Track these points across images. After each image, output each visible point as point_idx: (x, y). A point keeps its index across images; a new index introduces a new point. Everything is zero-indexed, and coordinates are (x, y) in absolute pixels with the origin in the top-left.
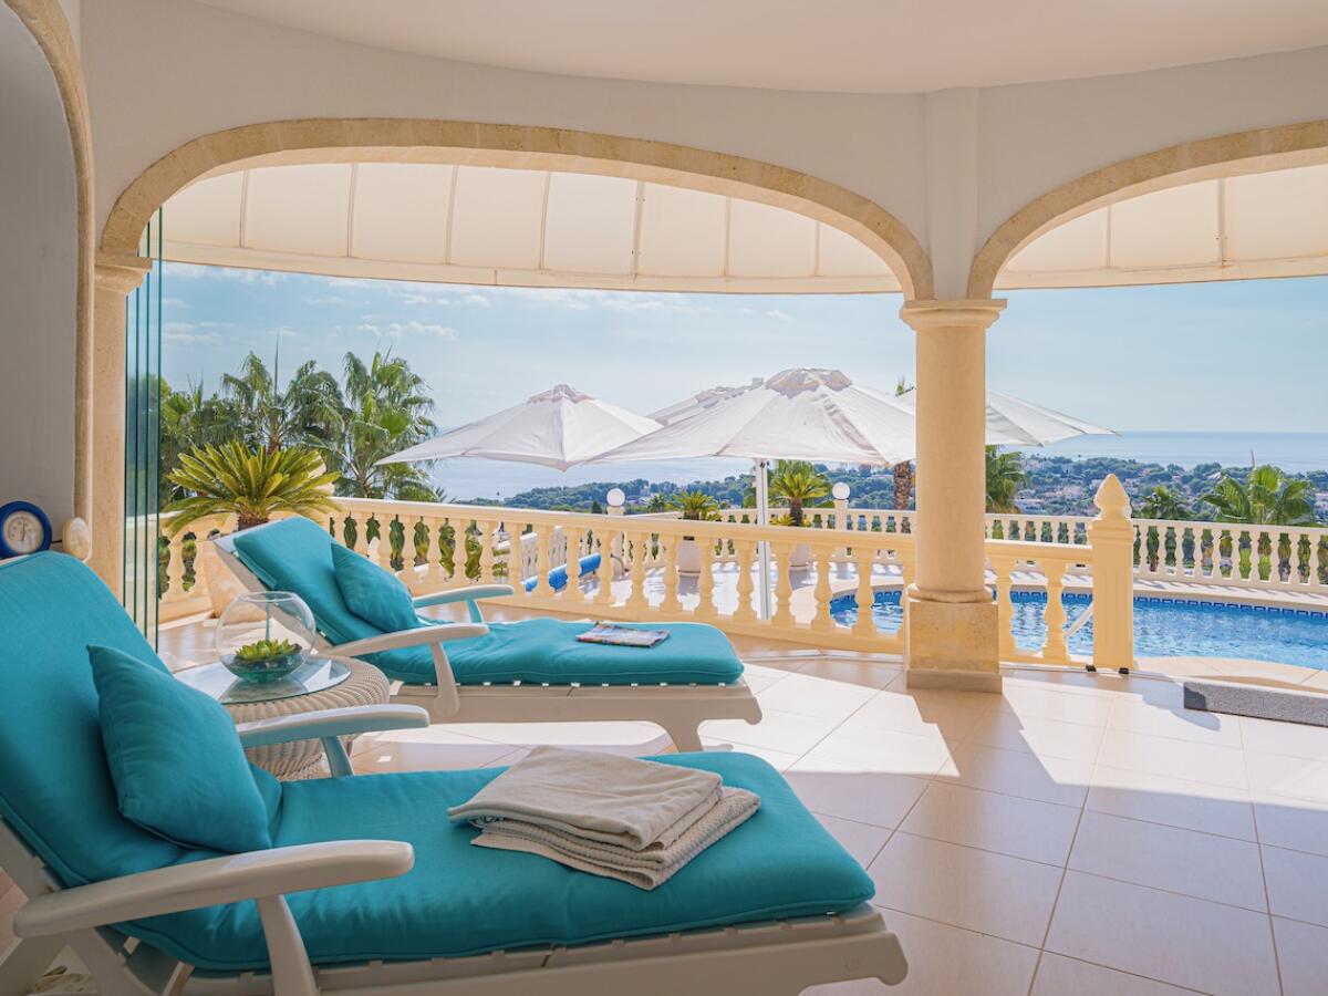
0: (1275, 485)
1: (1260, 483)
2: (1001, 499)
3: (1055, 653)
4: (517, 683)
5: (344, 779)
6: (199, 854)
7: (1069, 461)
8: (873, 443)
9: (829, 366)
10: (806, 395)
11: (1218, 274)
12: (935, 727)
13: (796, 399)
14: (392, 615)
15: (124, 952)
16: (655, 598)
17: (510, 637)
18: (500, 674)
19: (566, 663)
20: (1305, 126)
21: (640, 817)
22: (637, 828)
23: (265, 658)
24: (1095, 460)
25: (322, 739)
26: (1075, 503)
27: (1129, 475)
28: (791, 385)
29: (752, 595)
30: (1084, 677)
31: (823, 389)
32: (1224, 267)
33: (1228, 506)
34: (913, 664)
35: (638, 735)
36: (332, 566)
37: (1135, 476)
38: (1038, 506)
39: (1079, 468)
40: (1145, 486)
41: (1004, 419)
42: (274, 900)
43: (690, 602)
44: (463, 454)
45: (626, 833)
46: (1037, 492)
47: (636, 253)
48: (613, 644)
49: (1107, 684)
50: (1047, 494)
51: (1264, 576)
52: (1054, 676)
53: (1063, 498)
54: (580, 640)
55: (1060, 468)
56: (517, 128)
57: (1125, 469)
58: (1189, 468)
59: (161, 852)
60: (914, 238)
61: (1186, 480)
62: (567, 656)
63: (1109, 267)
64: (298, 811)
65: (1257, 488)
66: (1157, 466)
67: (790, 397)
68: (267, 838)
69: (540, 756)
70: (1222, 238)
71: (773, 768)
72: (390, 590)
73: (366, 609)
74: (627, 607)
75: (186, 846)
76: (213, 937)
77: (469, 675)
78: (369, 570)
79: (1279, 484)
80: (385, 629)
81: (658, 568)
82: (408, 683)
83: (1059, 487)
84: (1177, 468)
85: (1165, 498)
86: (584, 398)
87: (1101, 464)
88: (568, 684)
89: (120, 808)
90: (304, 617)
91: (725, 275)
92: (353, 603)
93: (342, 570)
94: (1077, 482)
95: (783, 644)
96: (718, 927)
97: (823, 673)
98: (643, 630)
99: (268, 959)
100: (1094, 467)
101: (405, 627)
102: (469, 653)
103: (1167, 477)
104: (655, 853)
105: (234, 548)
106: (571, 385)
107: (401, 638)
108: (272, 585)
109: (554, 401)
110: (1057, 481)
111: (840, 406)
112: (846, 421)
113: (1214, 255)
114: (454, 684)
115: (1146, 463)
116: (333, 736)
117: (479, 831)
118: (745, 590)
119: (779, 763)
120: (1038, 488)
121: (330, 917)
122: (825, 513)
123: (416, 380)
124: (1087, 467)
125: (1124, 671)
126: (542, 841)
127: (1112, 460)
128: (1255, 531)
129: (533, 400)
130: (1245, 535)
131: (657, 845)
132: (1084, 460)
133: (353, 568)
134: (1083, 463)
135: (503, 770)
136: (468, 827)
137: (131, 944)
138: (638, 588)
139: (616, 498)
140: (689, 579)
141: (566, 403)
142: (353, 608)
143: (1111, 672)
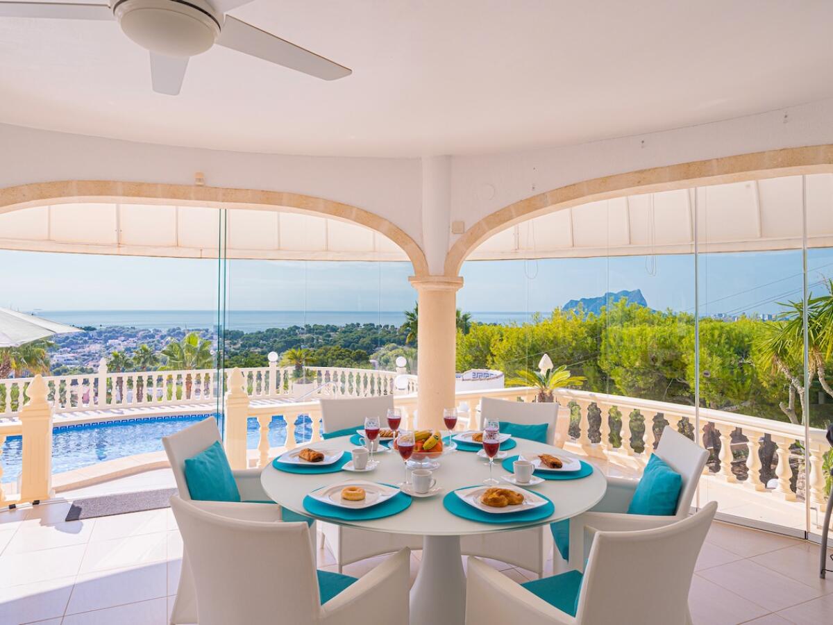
0: (196, 343)
1: (189, 343)
2: (33, 362)
7: (94, 329)
11: (119, 251)
24: (110, 328)
26: (97, 355)
27: (131, 336)
30: (7, 514)
32: (119, 247)
33: (173, 356)
37: (135, 336)
38: (72, 358)
39: (100, 333)
40: (140, 342)
46: (72, 349)
50: (79, 351)
51: (179, 397)
53: (89, 352)
55: (88, 333)
57: (129, 333)
58: (164, 331)
61: (162, 337)
63: (49, 240)
65: (187, 345)
66: (148, 330)
70: (119, 231)
79: (198, 342)
83: (87, 345)
84: (158, 331)
85: (146, 351)
87: (114, 330)
94: (99, 341)
100: (110, 332)
103: (152, 336)
110: (86, 342)
113: (115, 240)
115: (142, 329)
120: (73, 347)
124: (105, 332)
125: (36, 503)
127: (121, 327)
128: (184, 373)
132: (103, 328)
134: (103, 330)
143: (28, 505)
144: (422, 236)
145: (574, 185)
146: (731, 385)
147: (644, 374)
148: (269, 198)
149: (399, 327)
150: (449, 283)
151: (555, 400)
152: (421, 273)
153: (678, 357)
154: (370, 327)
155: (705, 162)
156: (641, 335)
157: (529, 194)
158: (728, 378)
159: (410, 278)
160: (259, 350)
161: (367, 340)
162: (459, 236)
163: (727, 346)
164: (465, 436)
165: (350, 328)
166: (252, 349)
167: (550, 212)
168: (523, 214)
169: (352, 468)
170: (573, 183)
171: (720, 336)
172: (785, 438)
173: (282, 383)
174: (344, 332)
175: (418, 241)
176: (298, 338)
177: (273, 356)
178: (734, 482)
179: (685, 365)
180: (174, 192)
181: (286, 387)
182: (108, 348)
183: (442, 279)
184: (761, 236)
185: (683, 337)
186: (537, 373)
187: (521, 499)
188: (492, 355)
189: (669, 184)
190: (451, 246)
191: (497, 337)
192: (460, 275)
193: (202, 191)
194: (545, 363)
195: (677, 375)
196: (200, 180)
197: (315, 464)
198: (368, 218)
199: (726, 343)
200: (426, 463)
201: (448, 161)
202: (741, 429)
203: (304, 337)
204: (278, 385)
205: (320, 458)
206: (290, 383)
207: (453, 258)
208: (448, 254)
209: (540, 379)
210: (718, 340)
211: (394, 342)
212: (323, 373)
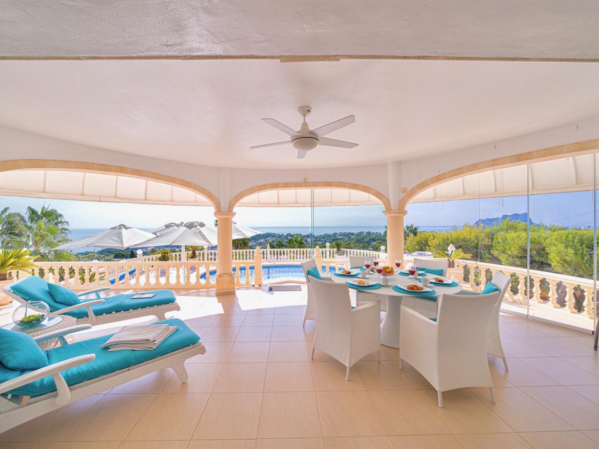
2: (245, 244)
3: (248, 283)
4: (114, 312)
5: (66, 346)
6: (28, 372)
8: (210, 241)
9: (200, 221)
10: (194, 228)
11: (277, 206)
12: (220, 304)
13: (192, 230)
14: (71, 301)
15: (8, 399)
16: (153, 281)
17: (110, 301)
18: (108, 311)
19: (128, 305)
20: (287, 183)
21: (150, 336)
22: (150, 338)
23: (32, 320)
24: (267, 233)
25: (58, 338)
27: (273, 236)
28: (190, 226)
29: (180, 278)
30: (252, 288)
31: (198, 227)
32: (278, 204)
33: (290, 244)
34: (217, 291)
35: (149, 319)
36: (48, 290)
37: (275, 237)
38: (255, 244)
39: (264, 235)
40: (277, 239)
41: (241, 232)
42: (57, 374)
43: (163, 280)
44: (87, 246)
45: (147, 340)
47: (146, 194)
48: (141, 298)
49: (257, 289)
50: (257, 241)
51: (294, 259)
52: (248, 288)
53: (260, 242)
54: (132, 299)
56: (109, 165)
58: (285, 234)
59: (17, 373)
60: (216, 198)
61: (285, 237)
62: (128, 304)
63: (258, 203)
64: (54, 356)
65: (295, 240)
66: (279, 234)
67: (190, 229)
68: (47, 363)
69: (124, 329)
70: (278, 199)
71: (181, 320)
72: (70, 294)
73: (63, 301)
74: (145, 285)
75: (23, 370)
76: (38, 388)
77: (98, 313)
78: (61, 289)
79: (299, 239)
80: (70, 305)
81: (153, 270)
82: (77, 318)
84: (283, 235)
85: (279, 242)
86: (129, 228)
88: (129, 310)
89: (5, 365)
90: (45, 307)
91: (172, 200)
92: (58, 300)
93: (53, 290)
94: (263, 238)
95: (187, 289)
96: (168, 353)
97: (198, 295)
98: (150, 293)
99: (56, 388)
101: (76, 303)
102: (98, 307)
103: (281, 237)
104: (154, 342)
105: (10, 289)
106: (125, 224)
107: (76, 307)
108: (27, 299)
109: (119, 229)
110: (259, 239)
111: (202, 232)
112: (204, 235)
113: (277, 201)
114: (94, 316)
115: (277, 234)
116: (61, 336)
117: (110, 348)
118: (178, 277)
119: (182, 319)
120: (255, 240)
121: (73, 375)
122: (201, 252)
123: (60, 216)
125: (260, 285)
126: (127, 347)
127: (271, 233)
128: (295, 250)
129: (112, 229)
130: (294, 251)
131: (155, 341)
132: (265, 233)
133: (57, 289)
135: (114, 334)
136: (106, 348)
137: (10, 396)
138: (148, 278)
139: (139, 252)
140: (163, 273)
141: (123, 230)
142: (58, 301)
143: (257, 286)
144: (388, 195)
145: (459, 169)
146: (581, 266)
147: (521, 257)
148: (328, 184)
149: (383, 233)
150: (400, 213)
151: (456, 266)
152: (388, 210)
153: (544, 249)
154: (369, 233)
155: (529, 153)
156: (519, 237)
157: (437, 174)
158: (578, 261)
159: (383, 212)
160: (321, 243)
161: (368, 239)
162: (404, 194)
163: (579, 244)
164: (405, 271)
165: (360, 234)
166: (318, 242)
167: (448, 181)
168: (434, 183)
169: (361, 277)
170: (459, 167)
171: (574, 238)
172: (589, 287)
173: (332, 255)
174: (357, 235)
175: (387, 196)
176: (337, 238)
177: (328, 244)
178: (557, 308)
179: (548, 254)
180: (297, 185)
181: (333, 257)
182: (266, 241)
183: (397, 212)
184: (577, 184)
185: (546, 238)
186: (446, 252)
187: (422, 289)
188: (429, 246)
189: (509, 165)
190: (401, 198)
191: (432, 237)
192: (405, 210)
193: (306, 184)
194: (451, 248)
195: (543, 259)
196: (305, 180)
197: (348, 275)
198: (366, 189)
199: (579, 242)
200: (388, 277)
201: (400, 164)
202: (562, 282)
203: (339, 237)
204: (330, 256)
205: (350, 273)
206: (335, 255)
207: (402, 203)
208: (400, 201)
209: (447, 255)
210: (572, 240)
211: (381, 240)
212: (348, 252)
